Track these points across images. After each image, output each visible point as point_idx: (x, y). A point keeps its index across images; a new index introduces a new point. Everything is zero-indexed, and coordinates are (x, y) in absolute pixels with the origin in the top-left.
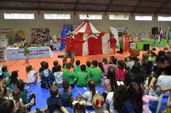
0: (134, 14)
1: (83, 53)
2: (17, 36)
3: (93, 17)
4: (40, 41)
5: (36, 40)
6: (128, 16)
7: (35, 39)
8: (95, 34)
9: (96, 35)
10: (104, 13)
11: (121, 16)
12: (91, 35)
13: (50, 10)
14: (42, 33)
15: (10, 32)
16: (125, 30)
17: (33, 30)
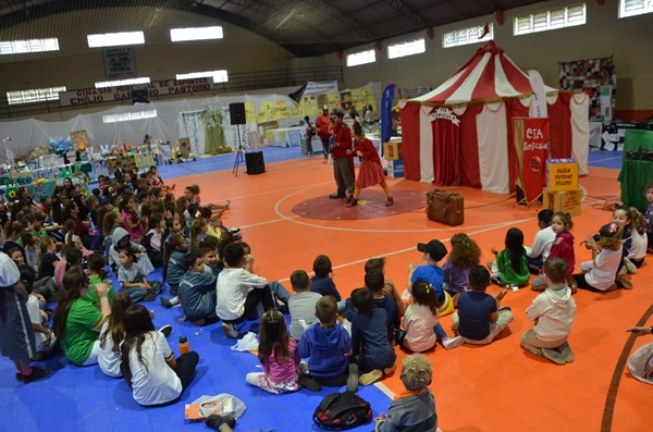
1: (422, 173)
8: (451, 109)
9: (455, 111)
12: (439, 111)
14: (590, 78)
17: (564, 68)
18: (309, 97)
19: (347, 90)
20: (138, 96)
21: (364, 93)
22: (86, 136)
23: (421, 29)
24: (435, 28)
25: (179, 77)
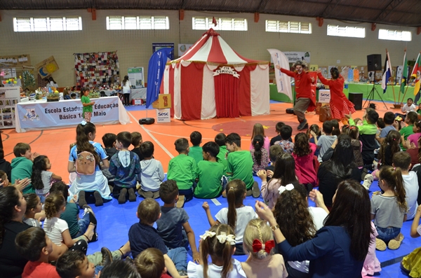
0: (324, 20)
1: (202, 113)
2: (41, 71)
3: (225, 25)
4: (95, 83)
5: (86, 80)
6: (310, 25)
7: (82, 78)
9: (236, 69)
10: (252, 15)
11: (293, 23)
12: (222, 69)
13: (120, 8)
14: (100, 64)
15: (26, 62)
16: (303, 58)
17: (79, 57)
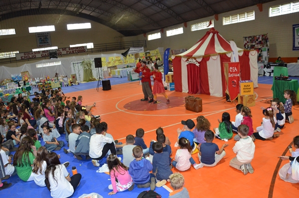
1: (183, 88)
9: (197, 60)
12: (190, 60)
14: (257, 44)
17: (246, 39)
18: (131, 54)
19: (148, 51)
20: (53, 55)
21: (156, 52)
22: (28, 73)
23: (181, 23)
24: (187, 23)
25: (71, 46)
